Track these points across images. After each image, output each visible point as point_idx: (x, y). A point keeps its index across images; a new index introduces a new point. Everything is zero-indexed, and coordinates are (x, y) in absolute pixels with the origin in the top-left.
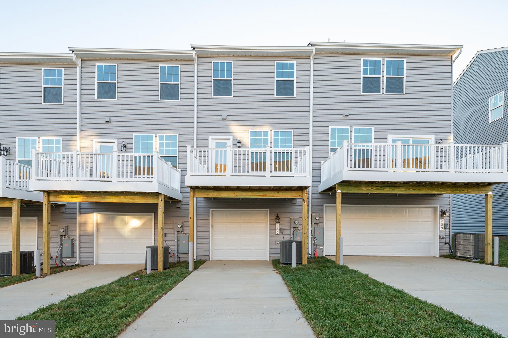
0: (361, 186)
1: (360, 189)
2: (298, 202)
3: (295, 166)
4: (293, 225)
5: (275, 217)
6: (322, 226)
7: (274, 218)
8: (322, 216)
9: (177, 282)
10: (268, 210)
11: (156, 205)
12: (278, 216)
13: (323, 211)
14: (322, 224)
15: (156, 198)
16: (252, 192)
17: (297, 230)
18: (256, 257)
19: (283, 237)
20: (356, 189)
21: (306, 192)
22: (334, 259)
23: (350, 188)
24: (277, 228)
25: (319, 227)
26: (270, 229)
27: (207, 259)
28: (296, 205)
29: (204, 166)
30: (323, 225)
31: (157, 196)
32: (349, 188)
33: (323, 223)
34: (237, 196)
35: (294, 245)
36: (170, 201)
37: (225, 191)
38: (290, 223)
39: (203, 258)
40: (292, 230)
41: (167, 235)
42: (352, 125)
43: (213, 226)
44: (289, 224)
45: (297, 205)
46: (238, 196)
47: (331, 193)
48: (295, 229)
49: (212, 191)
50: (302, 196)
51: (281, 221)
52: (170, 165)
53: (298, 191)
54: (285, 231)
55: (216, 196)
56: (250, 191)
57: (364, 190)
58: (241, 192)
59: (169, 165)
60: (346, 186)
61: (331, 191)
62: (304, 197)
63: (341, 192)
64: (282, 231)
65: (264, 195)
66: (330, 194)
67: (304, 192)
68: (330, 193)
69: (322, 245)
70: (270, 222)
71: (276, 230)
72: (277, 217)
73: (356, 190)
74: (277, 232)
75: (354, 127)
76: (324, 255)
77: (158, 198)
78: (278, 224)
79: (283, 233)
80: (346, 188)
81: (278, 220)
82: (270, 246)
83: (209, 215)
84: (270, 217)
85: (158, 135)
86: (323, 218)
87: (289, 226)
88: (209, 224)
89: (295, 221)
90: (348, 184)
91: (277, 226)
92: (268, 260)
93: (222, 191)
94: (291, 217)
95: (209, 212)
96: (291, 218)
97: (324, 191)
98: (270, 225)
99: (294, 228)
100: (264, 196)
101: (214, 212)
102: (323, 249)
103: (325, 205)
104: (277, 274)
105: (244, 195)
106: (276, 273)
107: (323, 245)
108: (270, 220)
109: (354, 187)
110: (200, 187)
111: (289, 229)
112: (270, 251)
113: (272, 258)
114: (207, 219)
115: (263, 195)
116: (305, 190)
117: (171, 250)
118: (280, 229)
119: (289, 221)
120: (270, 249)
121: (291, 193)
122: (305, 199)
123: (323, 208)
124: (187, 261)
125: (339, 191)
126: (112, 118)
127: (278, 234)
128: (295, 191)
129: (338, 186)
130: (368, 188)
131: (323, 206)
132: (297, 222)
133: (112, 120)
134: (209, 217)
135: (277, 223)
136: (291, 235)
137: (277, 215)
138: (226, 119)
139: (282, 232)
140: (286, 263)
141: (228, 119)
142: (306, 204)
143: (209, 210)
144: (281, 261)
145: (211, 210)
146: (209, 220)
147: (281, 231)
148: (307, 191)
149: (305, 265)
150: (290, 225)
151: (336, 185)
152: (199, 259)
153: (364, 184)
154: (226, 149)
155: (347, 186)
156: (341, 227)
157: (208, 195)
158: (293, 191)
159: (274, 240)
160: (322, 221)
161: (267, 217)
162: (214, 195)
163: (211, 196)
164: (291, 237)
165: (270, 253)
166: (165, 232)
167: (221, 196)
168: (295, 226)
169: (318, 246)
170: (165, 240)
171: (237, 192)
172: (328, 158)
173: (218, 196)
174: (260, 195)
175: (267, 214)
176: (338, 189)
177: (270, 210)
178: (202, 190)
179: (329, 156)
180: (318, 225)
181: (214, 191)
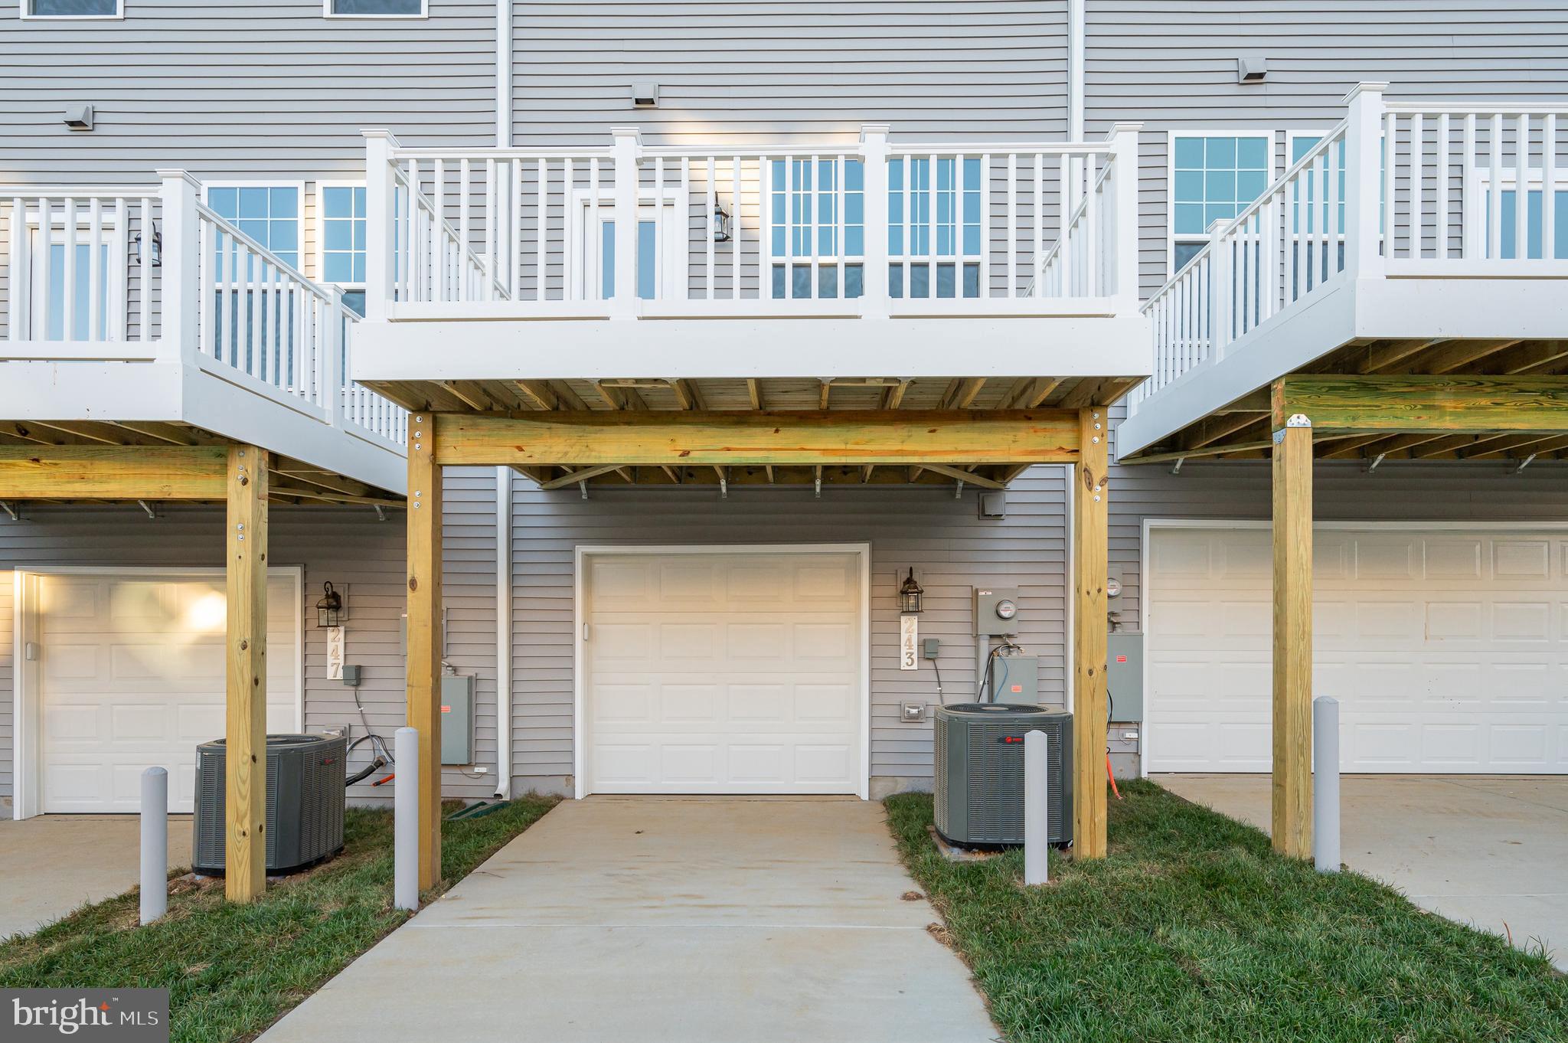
0: (1430, 391)
1: (1425, 407)
2: (1010, 510)
3: (1047, 253)
4: (989, 625)
5: (900, 586)
6: (1131, 629)
7: (892, 589)
8: (1133, 581)
10: (864, 548)
11: (216, 509)
12: (915, 577)
13: (1139, 551)
14: (1133, 617)
15: (215, 472)
16: (777, 431)
17: (1009, 647)
18: (802, 782)
19: (939, 682)
20: (1401, 405)
21: (1099, 426)
23: (1367, 401)
24: (909, 640)
25: (1119, 630)
26: (872, 646)
27: (565, 793)
28: (1001, 523)
29: (479, 256)
30: (1139, 624)
31: (222, 460)
32: (1360, 402)
33: (1139, 611)
34: (685, 453)
35: (1036, 743)
37: (615, 424)
38: (975, 610)
39: (544, 789)
40: (985, 647)
41: (365, 675)
42: (1280, 125)
43: (590, 629)
44: (967, 617)
45: (1008, 522)
46: (692, 454)
47: (1183, 464)
48: (997, 642)
49: (541, 428)
50: (1077, 451)
51: (926, 604)
52: (331, 300)
53: (1049, 425)
54: (944, 652)
55: (566, 453)
56: (766, 424)
57: (1451, 414)
58: (710, 431)
60: (1339, 388)
61: (1186, 448)
62: (1088, 456)
63: (1309, 424)
64: (934, 656)
65: (849, 447)
66: (1178, 466)
67: (1086, 426)
68: (1174, 463)
69: (1135, 723)
70: (872, 609)
71: (904, 650)
72: (909, 581)
73: (1399, 413)
74: (908, 655)
75: (1291, 134)
76: (1144, 775)
77: (223, 470)
78: (914, 619)
79: (940, 664)
80: (1341, 403)
81: (912, 601)
82: (872, 729)
83: (572, 575)
84: (872, 586)
85: (321, 184)
86: (1139, 587)
87: (968, 629)
88: (572, 622)
89: (999, 604)
90: (1353, 377)
91: (911, 626)
92: (865, 796)
93: (604, 424)
94: (977, 582)
95: (572, 563)
96: (977, 590)
97: (1146, 452)
98: (872, 622)
99: (992, 636)
100: (845, 452)
101: (596, 560)
102: (1138, 741)
103: (1148, 524)
104: (939, 946)
105: (729, 449)
106: (930, 929)
107: (1138, 724)
108: (872, 598)
109: (1389, 394)
110: (447, 388)
111: (969, 641)
112: (872, 754)
113: (884, 790)
114: (562, 593)
115: (843, 447)
116: (1096, 416)
117: (386, 751)
118: (923, 644)
119: (966, 605)
120: (872, 742)
121: (1010, 437)
122: (1092, 467)
123: (1139, 539)
124: (465, 801)
125: (1299, 420)
126: (99, 107)
127: (915, 667)
128: (1032, 424)
129: (1290, 388)
130: (1474, 401)
131: (1139, 527)
132: (1007, 609)
133: (99, 118)
134: (572, 587)
135: (907, 612)
136: (976, 671)
137: (905, 576)
138: (651, 101)
139: (933, 660)
140: (973, 839)
141: (664, 104)
142: (1098, 498)
143: (572, 551)
144: (941, 821)
145: (581, 550)
146: (572, 599)
147: (927, 656)
148: (1104, 421)
149: (1094, 868)
150: (975, 624)
151: (1280, 386)
152: (521, 791)
153: (1447, 377)
154: (612, 152)
155: (1347, 389)
156: (1313, 633)
157: (520, 449)
158: (1024, 425)
159: (896, 699)
160: (1133, 605)
161: (858, 583)
162: (555, 449)
163: (537, 456)
164: (976, 683)
165: (872, 766)
166: (354, 662)
167: (593, 454)
168: (1002, 628)
169: (1116, 726)
170: (358, 702)
171: (689, 430)
172: (1162, 291)
173: (574, 455)
174: (823, 447)
175: (856, 569)
176: (1292, 407)
177: (873, 551)
178: (481, 421)
179: (1168, 279)
180: (1114, 623)
181: (554, 425)
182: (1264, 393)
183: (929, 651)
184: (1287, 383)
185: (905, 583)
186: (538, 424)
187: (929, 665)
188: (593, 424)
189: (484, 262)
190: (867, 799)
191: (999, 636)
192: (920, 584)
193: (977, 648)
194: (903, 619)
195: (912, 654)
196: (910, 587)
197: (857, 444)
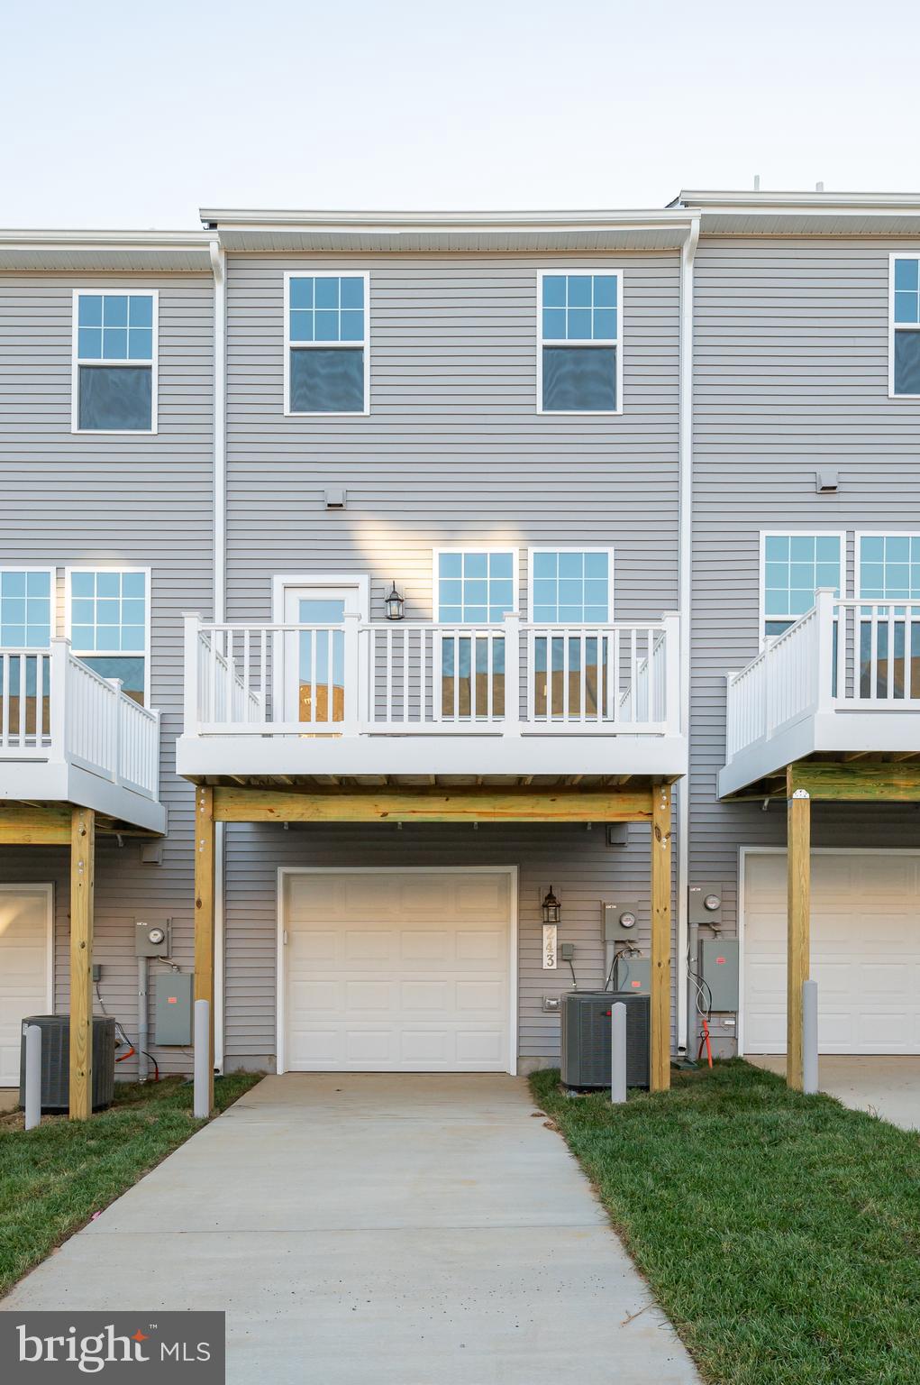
0: (890, 773)
1: (887, 785)
2: (632, 839)
3: (623, 694)
4: (614, 933)
5: (543, 900)
6: (730, 936)
7: (536, 902)
8: (730, 896)
9: (147, 1163)
10: (513, 870)
12: (555, 893)
13: (736, 872)
14: (731, 926)
15: (61, 826)
16: (447, 800)
17: (631, 950)
18: (462, 1062)
19: (575, 979)
20: (870, 783)
21: (665, 798)
22: (779, 1069)
23: (847, 780)
24: (550, 944)
25: (719, 937)
26: (519, 949)
27: (269, 1069)
28: (625, 850)
29: (255, 693)
30: (736, 932)
31: (66, 818)
32: (841, 781)
33: (736, 921)
34: (385, 815)
35: (619, 1011)
36: (119, 837)
37: (337, 794)
38: (603, 921)
39: (251, 1066)
40: (611, 950)
41: (105, 972)
42: (851, 526)
43: (289, 935)
44: (597, 926)
45: (630, 848)
46: (389, 815)
47: (770, 802)
48: (621, 946)
49: (285, 796)
50: (651, 814)
51: (564, 916)
52: (116, 691)
53: (632, 797)
54: (579, 955)
55: (303, 814)
56: (440, 795)
57: (904, 788)
58: (401, 799)
59: (114, 693)
60: (829, 771)
61: (768, 793)
62: (658, 818)
63: (808, 796)
64: (569, 957)
65: (496, 811)
66: (766, 804)
67: (656, 797)
68: (763, 801)
69: (733, 1012)
70: (519, 920)
71: (546, 953)
72: (550, 897)
73: (869, 789)
74: (549, 959)
75: (859, 534)
76: (740, 1054)
77: (70, 827)
78: (554, 928)
79: (575, 964)
80: (830, 782)
81: (552, 913)
82: (519, 1018)
83: (275, 892)
84: (520, 900)
85: (69, 570)
86: (737, 902)
87: (597, 935)
88: (275, 930)
89: (624, 914)
90: (838, 764)
91: (551, 934)
92: (514, 1073)
93: (328, 794)
94: (605, 898)
95: (274, 881)
96: (605, 904)
98: (520, 930)
99: (616, 942)
100: (494, 814)
101: (292, 879)
102: (736, 1026)
103: (743, 850)
104: (550, 1131)
105: (414, 812)
106: (545, 1124)
107: (736, 1013)
108: (520, 910)
109: (862, 776)
110: (237, 779)
111: (598, 945)
112: (519, 1037)
113: (529, 1067)
114: (265, 906)
115: (491, 810)
116: (663, 791)
117: (124, 1035)
118: (561, 949)
119: (596, 916)
120: (519, 1028)
121: (606, 804)
122: (660, 826)
123: (736, 862)
124: (186, 1076)
125: (801, 794)
127: (554, 967)
128: (620, 796)
129: (796, 772)
131: (737, 853)
132: (628, 920)
134: (274, 900)
135: (547, 922)
136: (604, 970)
137: (546, 893)
138: (341, 505)
139: (569, 961)
140: (585, 1084)
141: (350, 506)
142: (665, 847)
143: (275, 872)
144: (564, 1078)
145: (282, 871)
146: (274, 910)
147: (565, 957)
148: (668, 794)
149: (663, 1094)
150: (603, 931)
151: (790, 769)
152: (232, 1069)
153: (901, 765)
154: (343, 626)
155: (833, 772)
156: (811, 939)
157: (271, 811)
158: (615, 796)
159: (538, 993)
160: (731, 916)
161: (509, 898)
162: (296, 811)
163: (282, 815)
164: (604, 980)
165: (519, 1047)
166: (98, 961)
167: (321, 814)
168: (624, 935)
169: (718, 1015)
170: (99, 995)
171: (386, 798)
172: (755, 661)
173: (308, 815)
174: (479, 811)
175: (507, 888)
176: (797, 786)
177: (520, 872)
178: (245, 792)
179: (760, 652)
180: (716, 931)
181: (295, 795)
182: (784, 770)
183: (566, 954)
184: (793, 768)
185: (546, 899)
186: (283, 794)
187: (566, 965)
188: (322, 794)
189: (258, 697)
190: (515, 1074)
191: (622, 942)
192: (558, 899)
193: (605, 951)
194: (545, 927)
195: (552, 956)
196: (550, 900)
197: (501, 808)
